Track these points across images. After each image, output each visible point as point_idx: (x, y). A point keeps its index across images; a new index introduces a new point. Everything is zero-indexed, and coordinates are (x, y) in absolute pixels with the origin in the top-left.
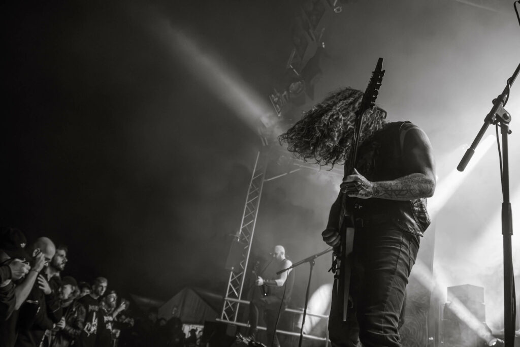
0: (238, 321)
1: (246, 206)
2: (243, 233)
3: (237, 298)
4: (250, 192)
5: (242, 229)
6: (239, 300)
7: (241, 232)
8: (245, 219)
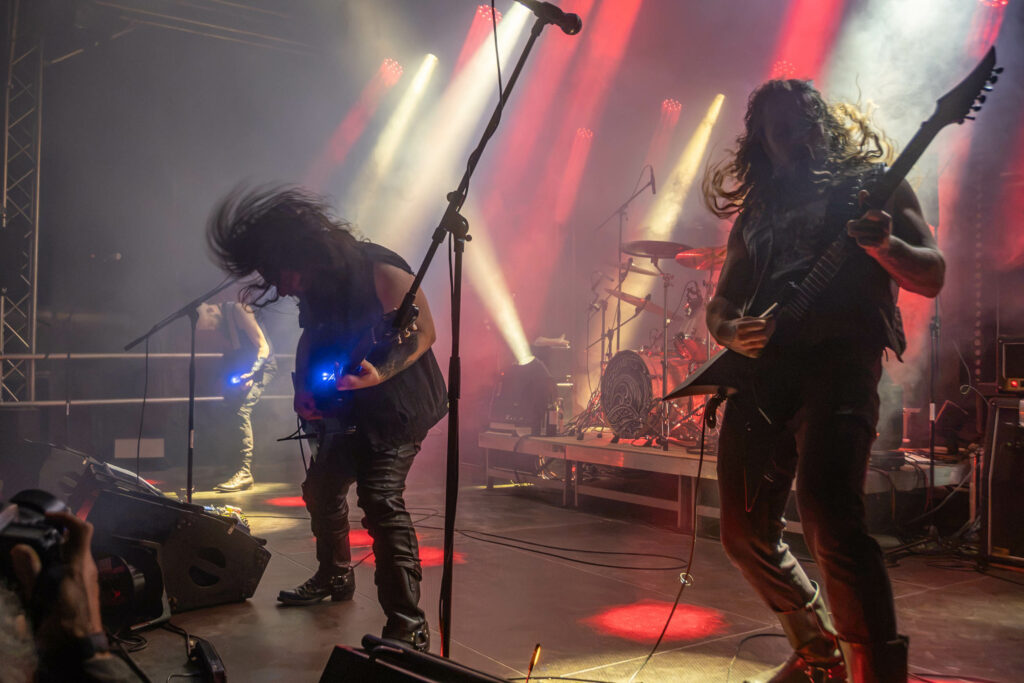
0: (38, 398)
1: (7, 134)
2: (11, 201)
3: (29, 351)
4: (11, 98)
5: (8, 193)
6: (33, 356)
7: (7, 201)
8: (9, 165)
